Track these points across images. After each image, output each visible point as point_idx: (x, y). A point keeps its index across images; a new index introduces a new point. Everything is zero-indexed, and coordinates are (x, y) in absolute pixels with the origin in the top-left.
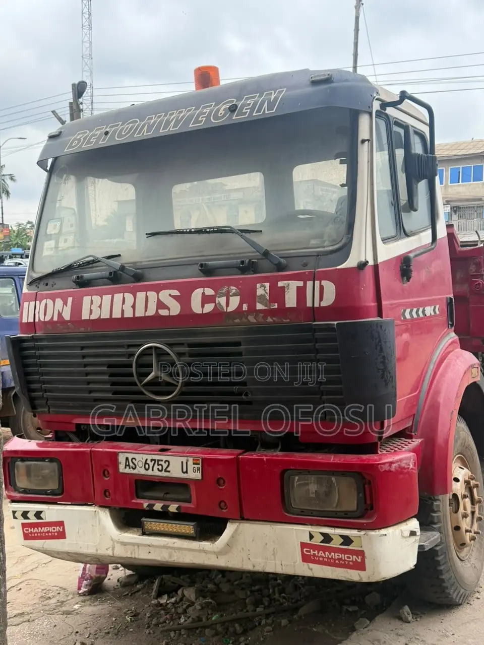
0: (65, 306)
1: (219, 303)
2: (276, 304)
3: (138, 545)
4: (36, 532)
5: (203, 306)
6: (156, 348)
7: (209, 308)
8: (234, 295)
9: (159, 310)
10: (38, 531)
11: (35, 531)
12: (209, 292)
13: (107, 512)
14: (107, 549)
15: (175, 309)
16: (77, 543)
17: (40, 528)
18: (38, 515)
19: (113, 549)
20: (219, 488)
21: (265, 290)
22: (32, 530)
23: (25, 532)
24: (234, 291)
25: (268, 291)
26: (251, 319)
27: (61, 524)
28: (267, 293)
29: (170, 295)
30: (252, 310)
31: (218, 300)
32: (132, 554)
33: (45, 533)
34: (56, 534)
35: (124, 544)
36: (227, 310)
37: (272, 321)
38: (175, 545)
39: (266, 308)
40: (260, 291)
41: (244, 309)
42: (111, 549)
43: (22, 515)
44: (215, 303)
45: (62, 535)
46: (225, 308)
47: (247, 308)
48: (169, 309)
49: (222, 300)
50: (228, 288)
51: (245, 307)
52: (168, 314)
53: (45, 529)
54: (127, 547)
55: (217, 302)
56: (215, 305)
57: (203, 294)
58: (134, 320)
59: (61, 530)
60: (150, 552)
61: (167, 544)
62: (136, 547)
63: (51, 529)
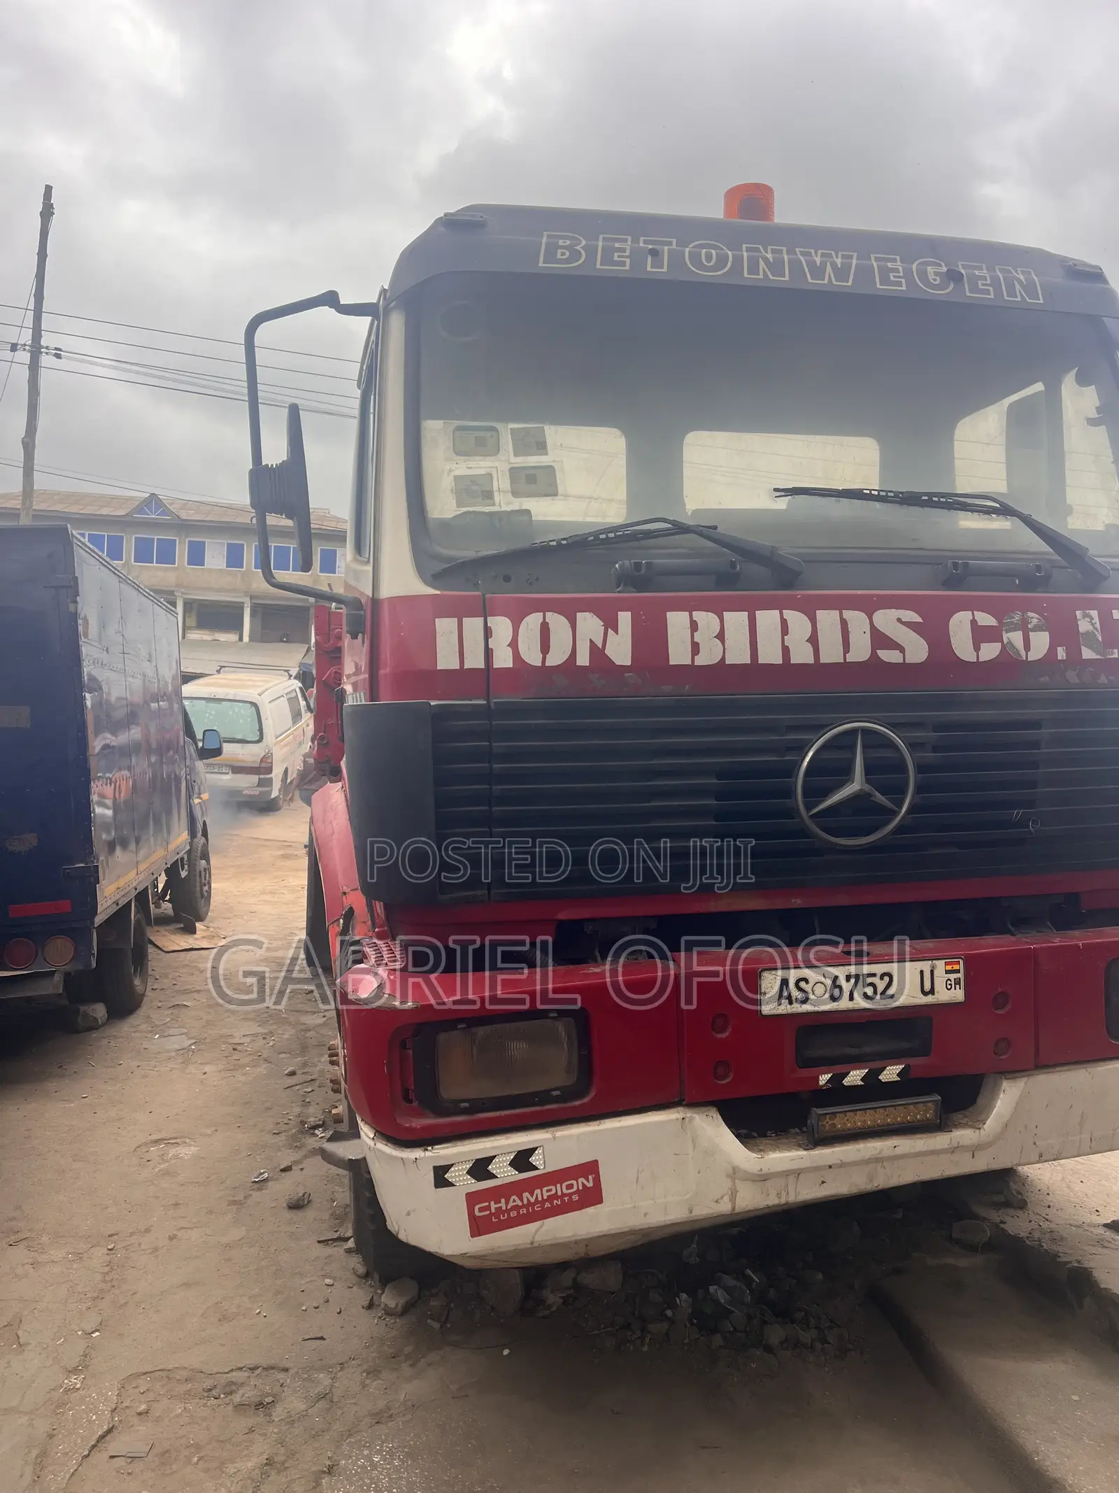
0: (610, 631)
1: (1010, 642)
2: (1116, 651)
3: (798, 1173)
4: (516, 1208)
5: (977, 649)
6: (865, 731)
7: (990, 651)
8: (1037, 628)
9: (879, 652)
10: (520, 1204)
11: (511, 1204)
12: (985, 619)
13: (715, 1116)
14: (717, 1201)
15: (917, 650)
16: (635, 1207)
17: (526, 1195)
18: (522, 1160)
19: (733, 1194)
20: (996, 1014)
21: (1093, 624)
22: (503, 1204)
23: (477, 1213)
24: (1035, 621)
25: (1098, 626)
26: (1072, 677)
27: (591, 1168)
28: (1096, 629)
29: (899, 620)
30: (1075, 659)
31: (1006, 636)
32: (779, 1195)
33: (544, 1201)
34: (575, 1198)
35: (763, 1178)
36: (1027, 658)
37: (1106, 682)
38: (898, 1151)
39: (1099, 657)
40: (1084, 626)
41: (1059, 658)
42: (726, 1199)
43: (470, 1172)
44: (1002, 642)
45: (592, 1197)
46: (1023, 653)
47: (1065, 655)
48: (902, 650)
49: (1016, 638)
50: (1023, 615)
51: (1061, 653)
52: (901, 661)
53: (541, 1193)
54: (768, 1183)
55: (1005, 641)
56: (1003, 646)
57: (974, 622)
58: (818, 669)
59: (590, 1184)
60: (823, 1182)
61: (880, 1153)
62: (792, 1179)
63: (560, 1189)
